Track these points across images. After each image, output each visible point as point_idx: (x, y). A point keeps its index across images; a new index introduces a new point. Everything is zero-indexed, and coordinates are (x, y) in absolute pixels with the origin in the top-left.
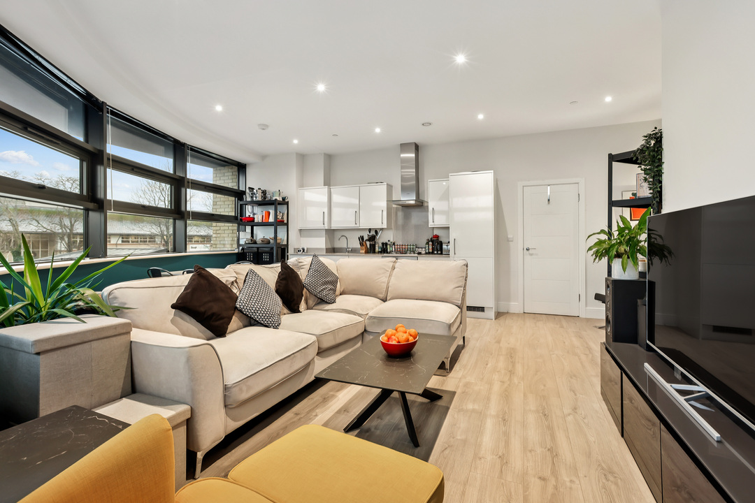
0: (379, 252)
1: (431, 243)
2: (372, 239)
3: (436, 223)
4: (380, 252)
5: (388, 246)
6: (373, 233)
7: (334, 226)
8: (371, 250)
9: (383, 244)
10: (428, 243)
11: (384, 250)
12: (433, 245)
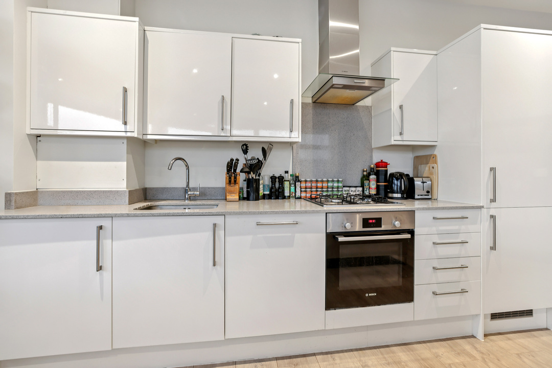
0: (264, 197)
1: (373, 177)
2: (255, 167)
3: (405, 137)
4: (270, 197)
5: (286, 184)
6: (255, 153)
7: (152, 132)
8: (252, 193)
9: (273, 178)
10: (366, 177)
11: (277, 192)
12: (378, 181)
